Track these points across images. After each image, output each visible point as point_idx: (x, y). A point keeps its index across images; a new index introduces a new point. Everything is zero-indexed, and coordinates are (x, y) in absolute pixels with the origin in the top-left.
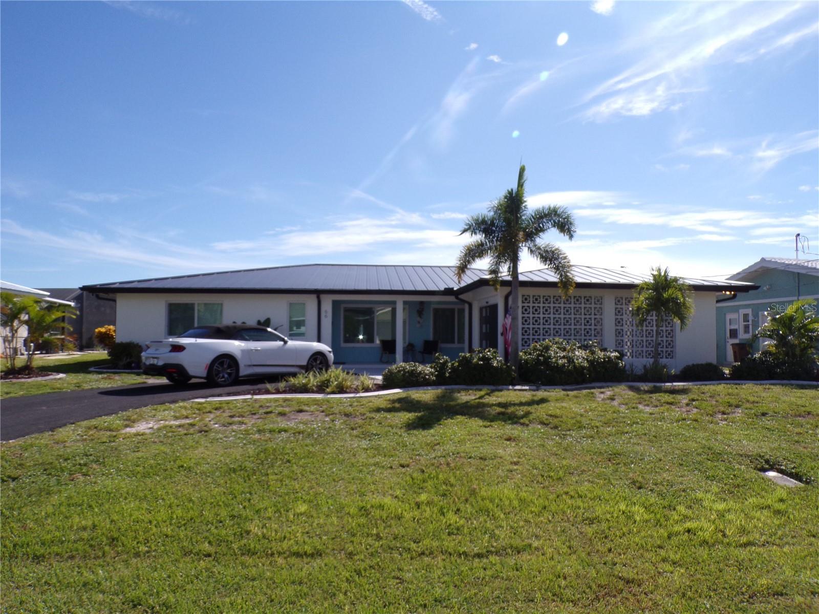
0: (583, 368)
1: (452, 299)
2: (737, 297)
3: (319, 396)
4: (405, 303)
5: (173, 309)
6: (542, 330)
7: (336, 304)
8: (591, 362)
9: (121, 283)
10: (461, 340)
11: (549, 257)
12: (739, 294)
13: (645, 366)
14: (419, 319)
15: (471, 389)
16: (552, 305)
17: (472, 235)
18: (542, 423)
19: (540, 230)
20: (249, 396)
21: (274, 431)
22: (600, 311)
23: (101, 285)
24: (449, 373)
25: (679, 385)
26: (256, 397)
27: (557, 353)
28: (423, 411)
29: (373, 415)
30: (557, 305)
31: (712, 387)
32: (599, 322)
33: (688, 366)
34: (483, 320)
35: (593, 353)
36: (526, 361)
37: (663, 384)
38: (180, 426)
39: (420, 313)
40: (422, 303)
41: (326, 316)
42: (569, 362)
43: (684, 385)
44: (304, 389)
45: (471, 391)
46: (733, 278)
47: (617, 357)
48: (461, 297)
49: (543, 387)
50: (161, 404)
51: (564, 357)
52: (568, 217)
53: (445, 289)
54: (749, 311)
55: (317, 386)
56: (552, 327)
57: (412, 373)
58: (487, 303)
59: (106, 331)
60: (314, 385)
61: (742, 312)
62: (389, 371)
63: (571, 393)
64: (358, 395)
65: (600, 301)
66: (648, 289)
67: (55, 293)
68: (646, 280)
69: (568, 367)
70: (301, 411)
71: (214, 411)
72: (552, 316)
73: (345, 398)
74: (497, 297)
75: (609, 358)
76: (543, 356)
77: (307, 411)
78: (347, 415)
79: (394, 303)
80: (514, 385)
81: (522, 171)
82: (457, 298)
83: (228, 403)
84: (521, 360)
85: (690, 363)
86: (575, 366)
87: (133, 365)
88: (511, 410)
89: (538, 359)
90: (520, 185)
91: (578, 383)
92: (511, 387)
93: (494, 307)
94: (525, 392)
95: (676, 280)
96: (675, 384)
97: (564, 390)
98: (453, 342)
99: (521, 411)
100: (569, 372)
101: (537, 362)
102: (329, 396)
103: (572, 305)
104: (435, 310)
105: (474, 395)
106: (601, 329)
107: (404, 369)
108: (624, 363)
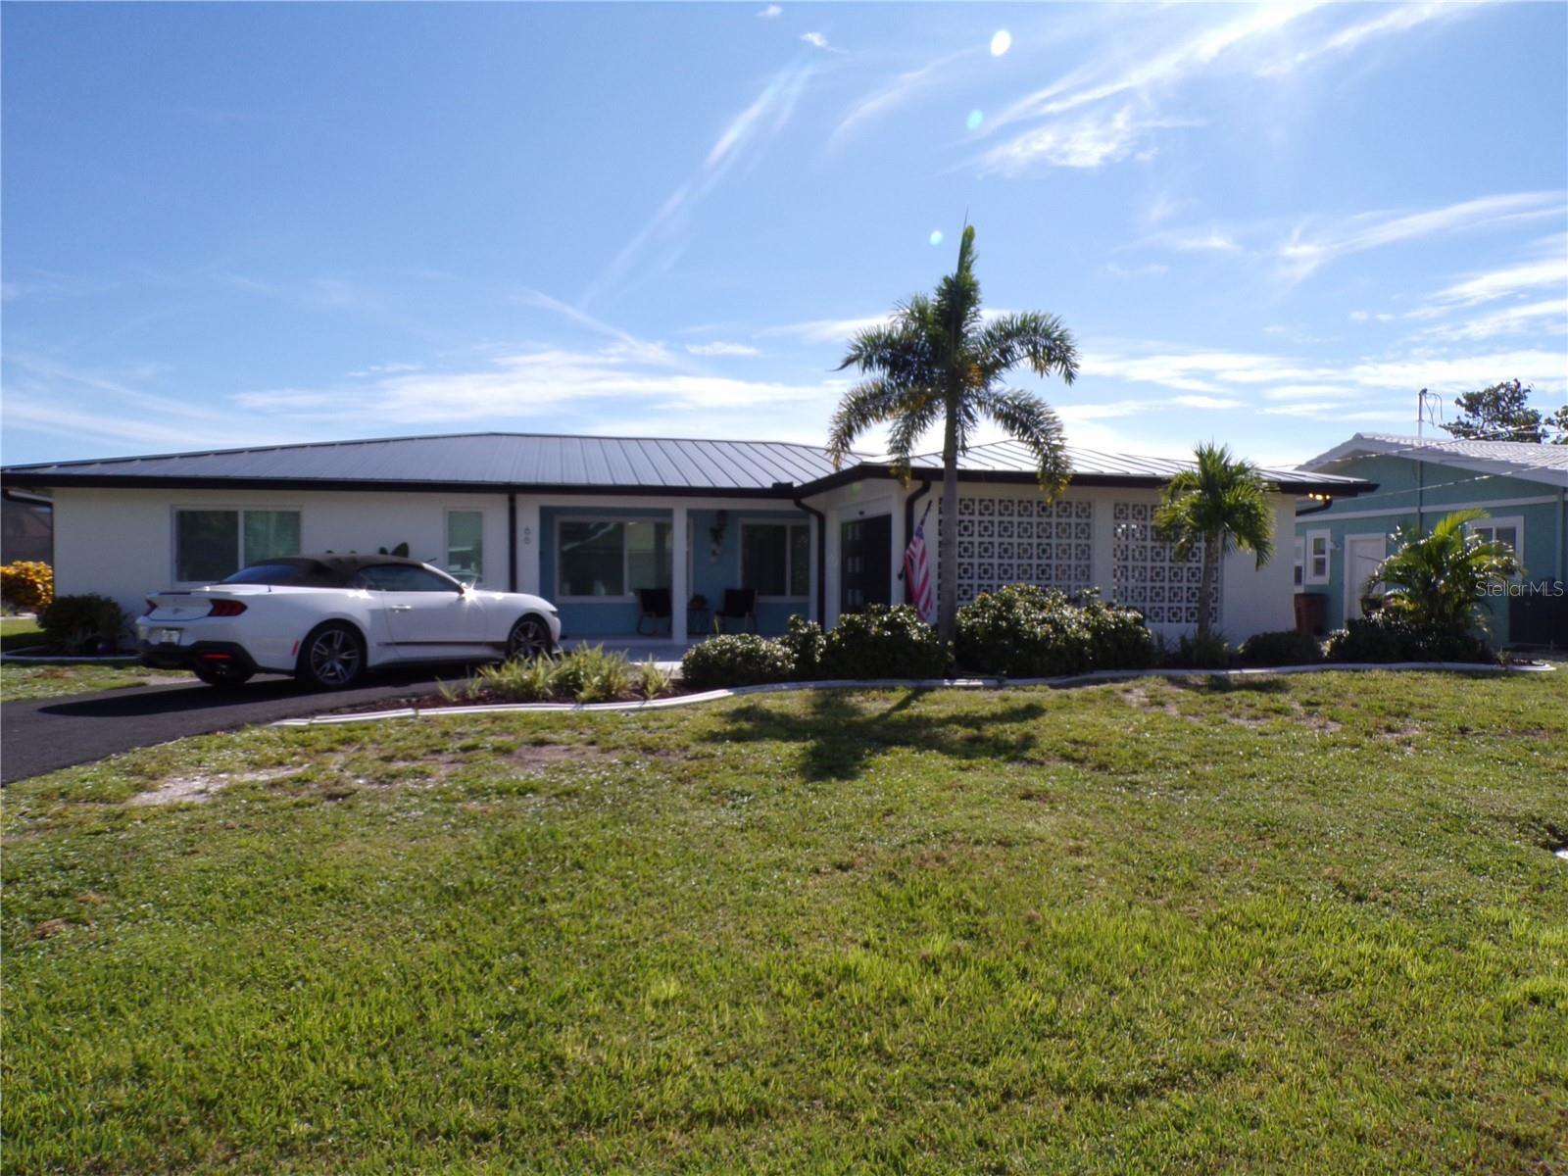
0: (1082, 642)
1: (787, 505)
2: (1332, 508)
3: (566, 708)
4: (691, 513)
6: (976, 567)
7: (546, 514)
8: (1095, 631)
9: (61, 465)
10: (801, 588)
11: (1022, 418)
13: (1183, 639)
14: (714, 546)
15: (873, 688)
16: (996, 519)
17: (864, 369)
18: (1067, 758)
19: (1005, 360)
20: (409, 712)
21: (508, 791)
22: (1086, 531)
23: (13, 468)
24: (821, 655)
25: (1254, 674)
26: (424, 712)
27: (1030, 613)
28: (812, 738)
29: (709, 748)
30: (1006, 519)
31: (1311, 677)
32: (1086, 552)
33: (1256, 637)
34: (848, 549)
35: (1095, 612)
36: (971, 629)
37: (1224, 673)
38: (273, 785)
39: (717, 534)
40: (722, 514)
41: (527, 540)
42: (1055, 630)
43: (1262, 674)
44: (527, 694)
45: (875, 692)
46: (1309, 466)
47: (1137, 621)
48: (806, 501)
49: (1008, 681)
50: (207, 733)
51: (1044, 621)
52: (1062, 338)
53: (775, 485)
54: (1325, 534)
55: (555, 687)
56: (996, 561)
57: (750, 656)
58: (862, 513)
59: (20, 573)
60: (547, 685)
61: (1313, 534)
62: (699, 652)
63: (1075, 692)
64: (647, 705)
65: (1086, 510)
66: (1188, 488)
68: (1186, 469)
69: (1056, 640)
70: (541, 743)
71: (341, 748)
72: (996, 540)
73: (623, 711)
74: (890, 501)
75: (1123, 621)
76: (1006, 619)
77: (555, 743)
78: (650, 749)
79: (669, 513)
80: (953, 678)
81: (968, 237)
82: (798, 504)
83: (366, 727)
84: (960, 628)
85: (1269, 631)
86: (1067, 639)
87: (100, 646)
88: (990, 731)
89: (996, 626)
90: (964, 264)
91: (1069, 673)
92: (947, 683)
93: (886, 521)
94: (977, 692)
95: (1242, 469)
96: (1246, 671)
97: (1053, 687)
98: (782, 593)
99: (1012, 732)
100: (1058, 650)
101: (994, 632)
102: (587, 708)
103: (1035, 519)
104: (746, 528)
105: (886, 700)
106: (1088, 567)
107: (733, 649)
108: (1149, 631)
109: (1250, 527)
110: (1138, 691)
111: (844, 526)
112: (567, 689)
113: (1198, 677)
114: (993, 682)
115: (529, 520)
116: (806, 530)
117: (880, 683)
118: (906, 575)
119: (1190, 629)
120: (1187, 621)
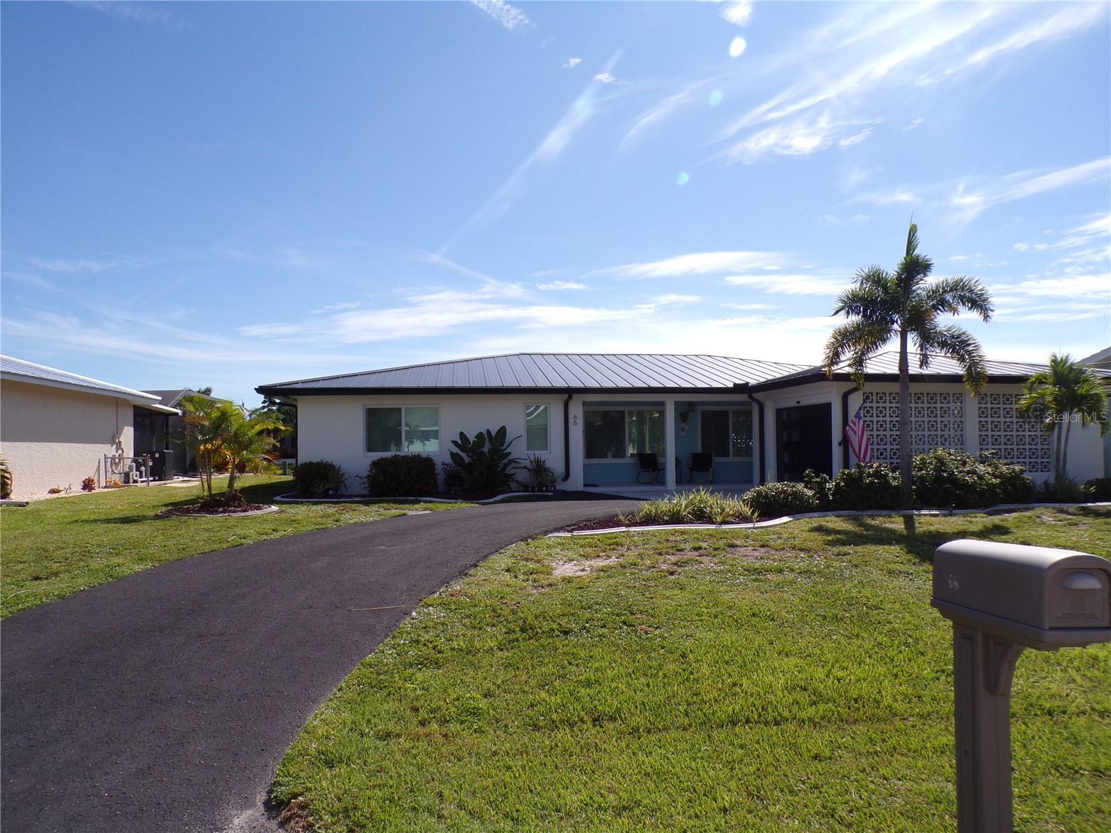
0: (994, 486)
1: (743, 398)
4: (679, 404)
5: (373, 416)
6: (888, 437)
8: (998, 478)
9: (303, 382)
13: (1045, 483)
14: (686, 425)
15: (880, 516)
17: (847, 315)
19: (941, 306)
22: (961, 411)
23: (280, 385)
24: (832, 494)
27: (958, 467)
29: (842, 549)
32: (960, 426)
36: (922, 478)
39: (686, 418)
40: (691, 404)
41: (575, 423)
42: (978, 478)
47: (1021, 470)
48: (755, 395)
49: (955, 511)
51: (969, 472)
52: (981, 293)
53: (733, 385)
57: (795, 495)
58: (798, 402)
62: (759, 493)
65: (959, 398)
66: (1042, 383)
69: (980, 484)
70: (733, 546)
74: (831, 395)
75: (1014, 472)
77: (741, 546)
80: (918, 509)
81: (913, 231)
82: (750, 397)
84: (915, 477)
86: (987, 484)
89: (938, 476)
92: (915, 512)
94: (937, 518)
96: (1098, 504)
98: (727, 455)
100: (983, 490)
101: (938, 479)
102: (725, 527)
104: (703, 413)
107: (784, 492)
108: (1028, 476)
111: (779, 412)
112: (701, 516)
113: (1073, 507)
114: (946, 512)
115: (577, 411)
116: (749, 414)
117: (884, 513)
118: (845, 442)
119: (1050, 477)
120: (1042, 471)
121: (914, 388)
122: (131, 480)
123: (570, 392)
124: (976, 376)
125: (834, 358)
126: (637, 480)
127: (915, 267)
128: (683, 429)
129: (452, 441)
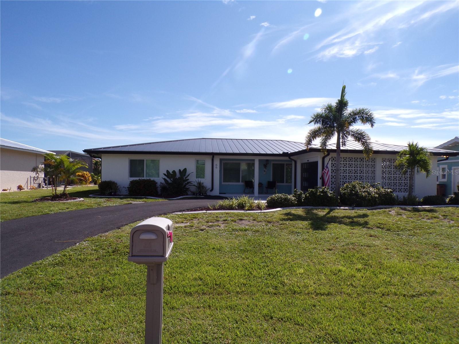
0: (376, 198)
1: (287, 158)
2: (449, 159)
3: (242, 211)
4: (260, 160)
5: (132, 163)
6: (342, 176)
7: (221, 160)
8: (379, 194)
9: (104, 148)
10: (289, 180)
12: (450, 157)
13: (404, 197)
14: (265, 169)
18: (378, 227)
19: (354, 121)
20: (205, 211)
21: (242, 230)
22: (374, 166)
23: (94, 149)
24: (304, 200)
25: (426, 207)
26: (208, 212)
27: (361, 189)
28: (309, 220)
29: (285, 222)
30: (351, 163)
31: (443, 208)
32: (374, 172)
33: (426, 197)
34: (303, 170)
35: (379, 190)
36: (344, 194)
37: (417, 207)
39: (265, 166)
40: (267, 161)
41: (216, 168)
42: (368, 194)
43: (428, 207)
44: (231, 208)
45: (320, 210)
46: (442, 147)
47: (391, 191)
48: (291, 157)
49: (355, 208)
50: (160, 215)
51: (365, 192)
52: (371, 115)
53: (283, 153)
54: (446, 166)
55: (238, 206)
56: (348, 174)
57: (286, 199)
58: (308, 161)
59: (82, 175)
60: (236, 206)
61: (441, 167)
62: (272, 198)
63: (375, 211)
64: (262, 211)
65: (374, 160)
66: (405, 154)
67: (58, 153)
68: (405, 149)
69: (368, 197)
70: (241, 220)
71: (194, 219)
72: (348, 168)
73: (257, 213)
74: (318, 158)
75: (387, 192)
76: (354, 191)
77: (245, 220)
78: (269, 222)
79: (254, 160)
80: (340, 206)
81: (344, 88)
82: (290, 158)
83: (198, 214)
84: (341, 193)
85: (429, 195)
86: (372, 197)
88: (355, 220)
89: (351, 193)
90: (343, 95)
91: (372, 206)
92: (338, 208)
93: (316, 163)
95: (422, 149)
96: (423, 206)
97: (368, 210)
98: (283, 182)
99: (361, 220)
100: (369, 200)
101: (351, 194)
102: (248, 212)
103: (359, 163)
104: (274, 164)
105: (323, 212)
106: (374, 176)
107: (281, 198)
108: (395, 194)
109: (424, 165)
110: (394, 211)
111: (302, 165)
112: (241, 207)
113: (409, 208)
114: (351, 208)
115: (217, 162)
116: (291, 165)
117: (321, 208)
118: (322, 178)
119: (406, 194)
120: (404, 192)
121: (343, 155)
122: (41, 186)
123: (213, 155)
124: (368, 150)
125: (309, 142)
126: (244, 192)
127: (342, 104)
128: (265, 171)
129: (164, 174)
